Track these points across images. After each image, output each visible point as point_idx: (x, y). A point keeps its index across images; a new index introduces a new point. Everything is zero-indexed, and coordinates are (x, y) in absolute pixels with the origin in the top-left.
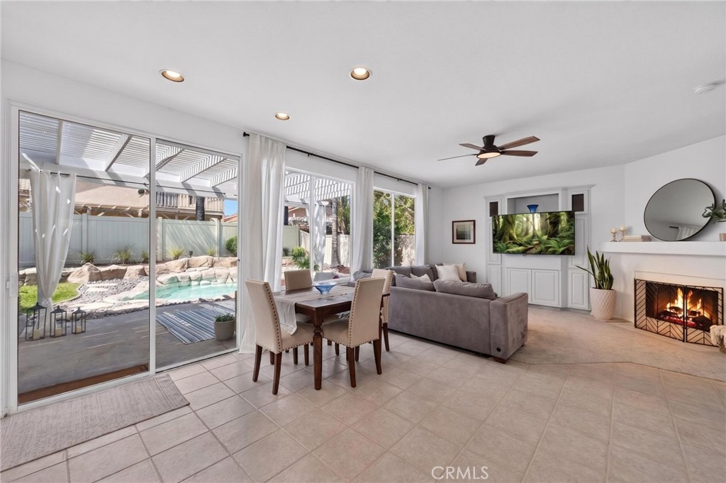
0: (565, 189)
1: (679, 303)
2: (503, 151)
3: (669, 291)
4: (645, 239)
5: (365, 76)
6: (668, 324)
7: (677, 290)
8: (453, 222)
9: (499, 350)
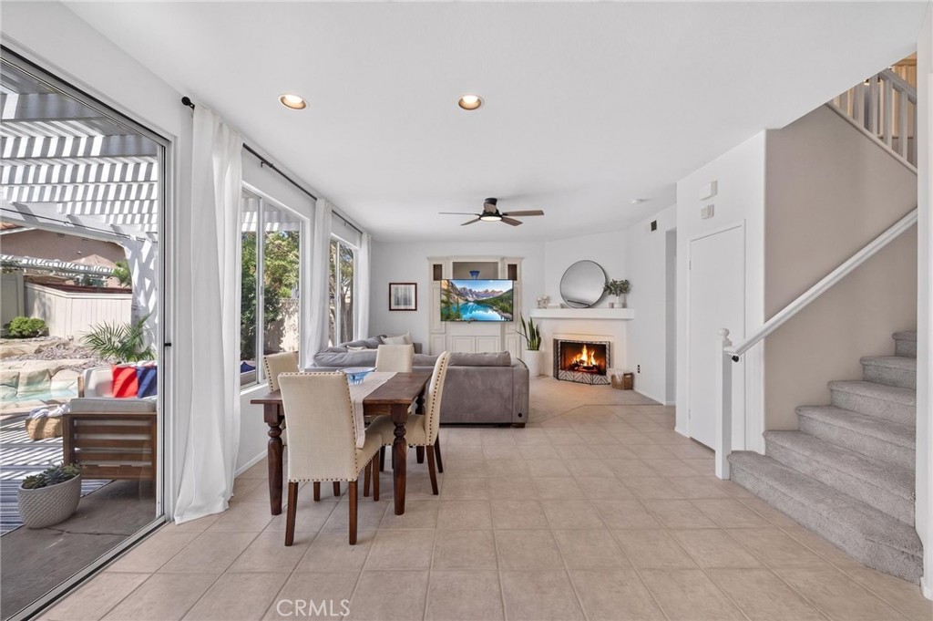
0: (503, 259)
1: (584, 357)
2: (504, 217)
3: (576, 347)
4: (562, 307)
5: (476, 105)
6: (580, 374)
7: (583, 347)
8: (390, 284)
9: (520, 415)
